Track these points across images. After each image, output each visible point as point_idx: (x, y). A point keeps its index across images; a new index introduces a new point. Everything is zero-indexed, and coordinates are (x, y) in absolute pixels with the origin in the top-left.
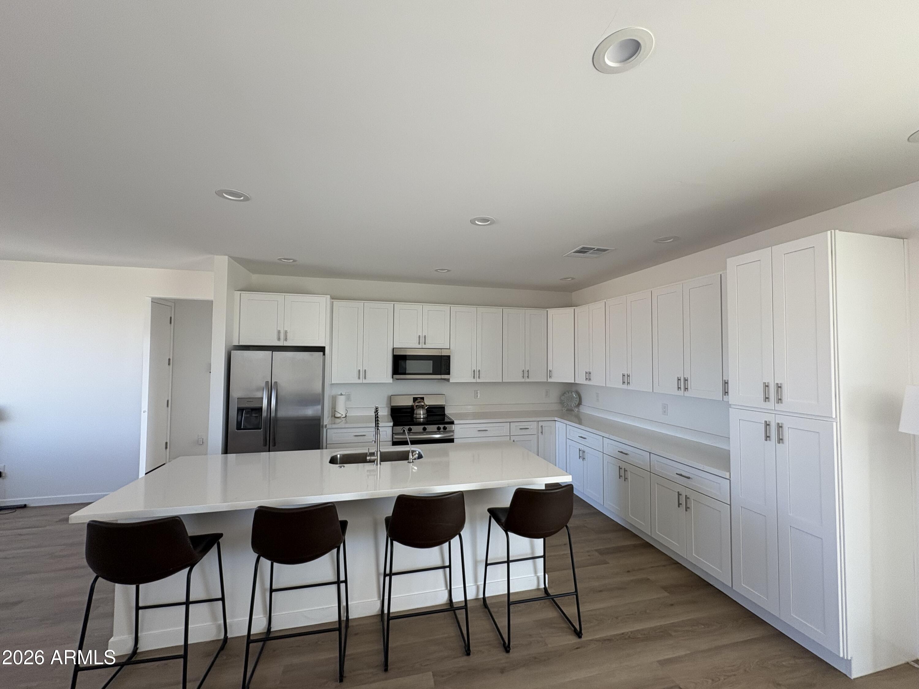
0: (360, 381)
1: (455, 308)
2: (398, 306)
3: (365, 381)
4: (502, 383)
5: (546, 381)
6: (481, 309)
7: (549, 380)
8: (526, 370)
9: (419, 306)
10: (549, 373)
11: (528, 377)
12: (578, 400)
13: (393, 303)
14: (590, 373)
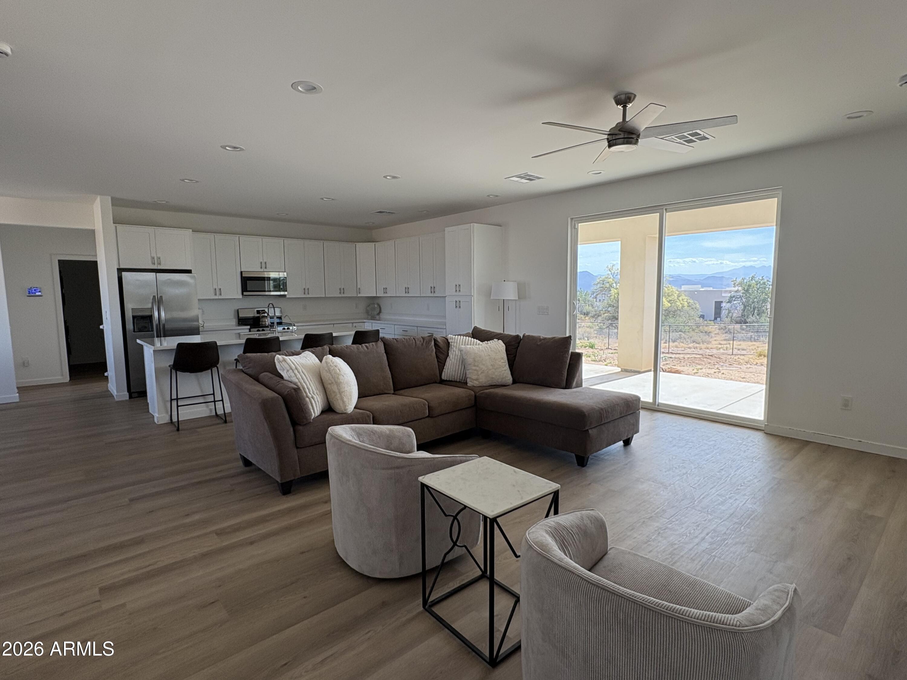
0: (217, 297)
1: (288, 241)
2: (242, 238)
3: (220, 297)
4: (326, 298)
5: (356, 296)
6: (307, 242)
7: (359, 295)
8: (342, 288)
9: (259, 239)
10: (359, 291)
11: (344, 293)
12: (379, 309)
13: (239, 235)
14: (386, 288)
